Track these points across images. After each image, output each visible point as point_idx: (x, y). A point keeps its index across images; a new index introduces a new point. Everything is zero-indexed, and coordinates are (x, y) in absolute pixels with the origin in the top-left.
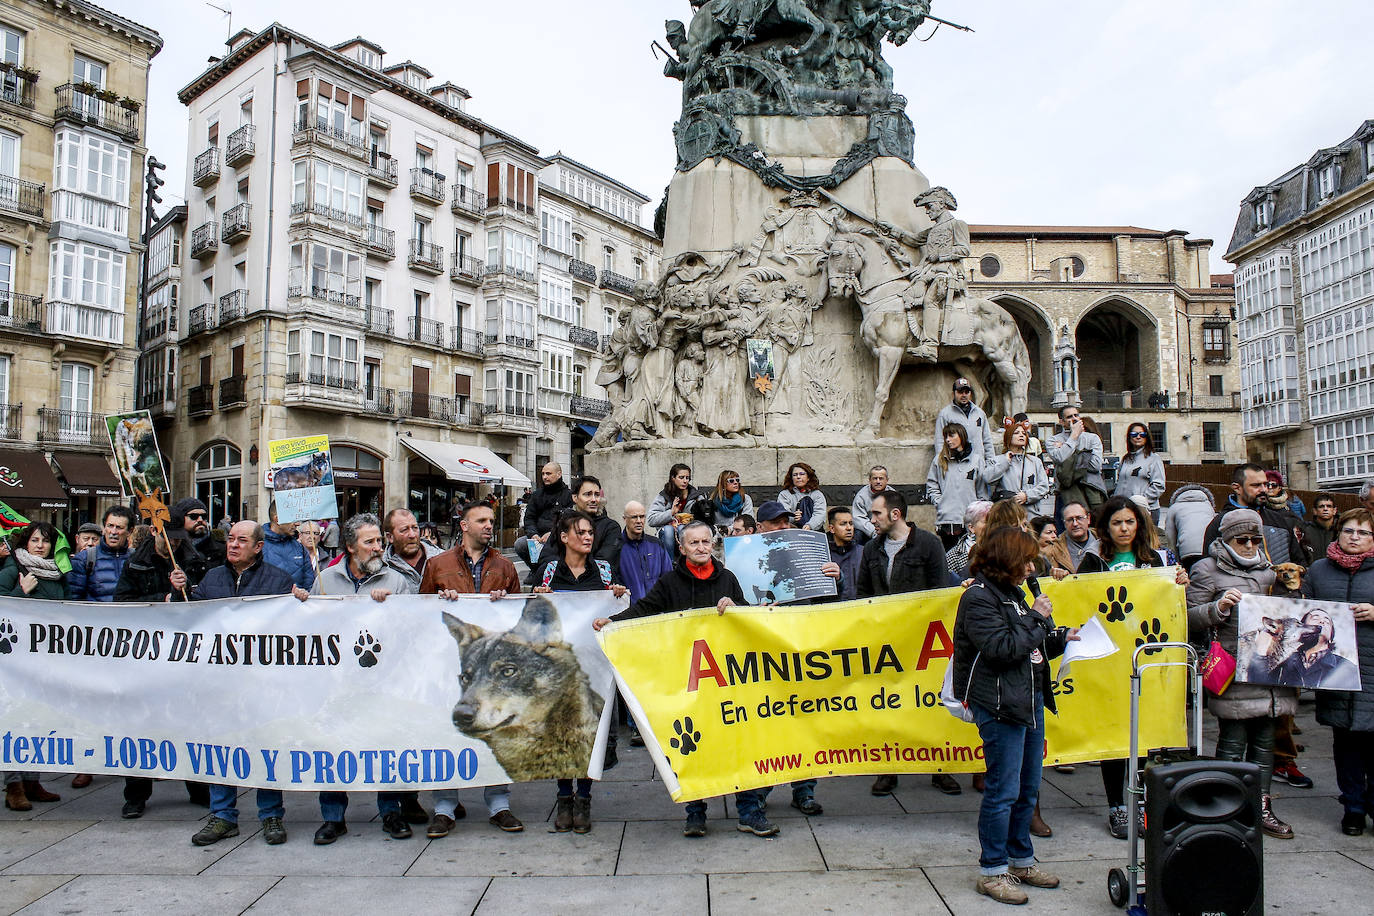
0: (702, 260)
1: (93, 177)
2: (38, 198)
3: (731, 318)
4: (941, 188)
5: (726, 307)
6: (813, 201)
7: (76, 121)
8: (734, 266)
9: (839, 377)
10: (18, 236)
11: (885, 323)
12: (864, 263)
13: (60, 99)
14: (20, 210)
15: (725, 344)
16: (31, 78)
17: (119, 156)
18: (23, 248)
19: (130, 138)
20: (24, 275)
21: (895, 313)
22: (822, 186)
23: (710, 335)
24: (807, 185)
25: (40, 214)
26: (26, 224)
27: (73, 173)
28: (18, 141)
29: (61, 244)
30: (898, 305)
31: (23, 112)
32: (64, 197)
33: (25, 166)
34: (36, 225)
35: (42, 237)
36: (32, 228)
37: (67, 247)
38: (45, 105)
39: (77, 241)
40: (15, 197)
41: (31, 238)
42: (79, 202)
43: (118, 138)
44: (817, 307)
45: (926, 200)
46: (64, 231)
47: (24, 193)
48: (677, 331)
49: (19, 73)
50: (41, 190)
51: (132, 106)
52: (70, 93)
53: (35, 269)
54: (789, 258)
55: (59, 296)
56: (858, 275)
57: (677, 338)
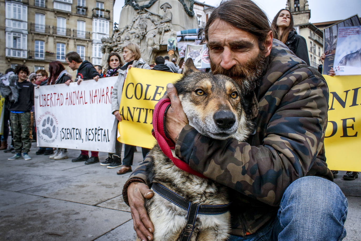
0: (119, 31)
1: (100, 29)
2: (89, 35)
3: (120, 44)
4: (166, 3)
5: (119, 41)
6: (143, 12)
7: (97, 16)
8: (126, 31)
9: (145, 56)
10: (85, 44)
11: (148, 41)
12: (147, 26)
13: (93, 12)
14: (86, 38)
15: (118, 50)
16: (86, 8)
17: (107, 23)
18: (86, 46)
19: (108, 19)
20: (87, 52)
21: (151, 38)
22: (146, 8)
23: (115, 49)
24: (142, 8)
25: (89, 38)
26: (86, 41)
27: (96, 28)
28: (85, 23)
29: (94, 44)
30: (152, 36)
31: (85, 16)
32: (94, 34)
33: (86, 28)
34: (89, 41)
35: (90, 43)
36: (88, 42)
37: (95, 45)
38: (90, 14)
39: (97, 43)
40: (84, 35)
41: (88, 44)
42: (97, 35)
43: (105, 19)
44: (141, 39)
45: (162, 7)
46: (94, 42)
47: (86, 34)
48: (108, 49)
49: (85, 8)
50: (89, 33)
51: (108, 12)
52: (94, 10)
53: (89, 51)
54: (137, 28)
55: (94, 56)
56: (146, 29)
57: (109, 50)
